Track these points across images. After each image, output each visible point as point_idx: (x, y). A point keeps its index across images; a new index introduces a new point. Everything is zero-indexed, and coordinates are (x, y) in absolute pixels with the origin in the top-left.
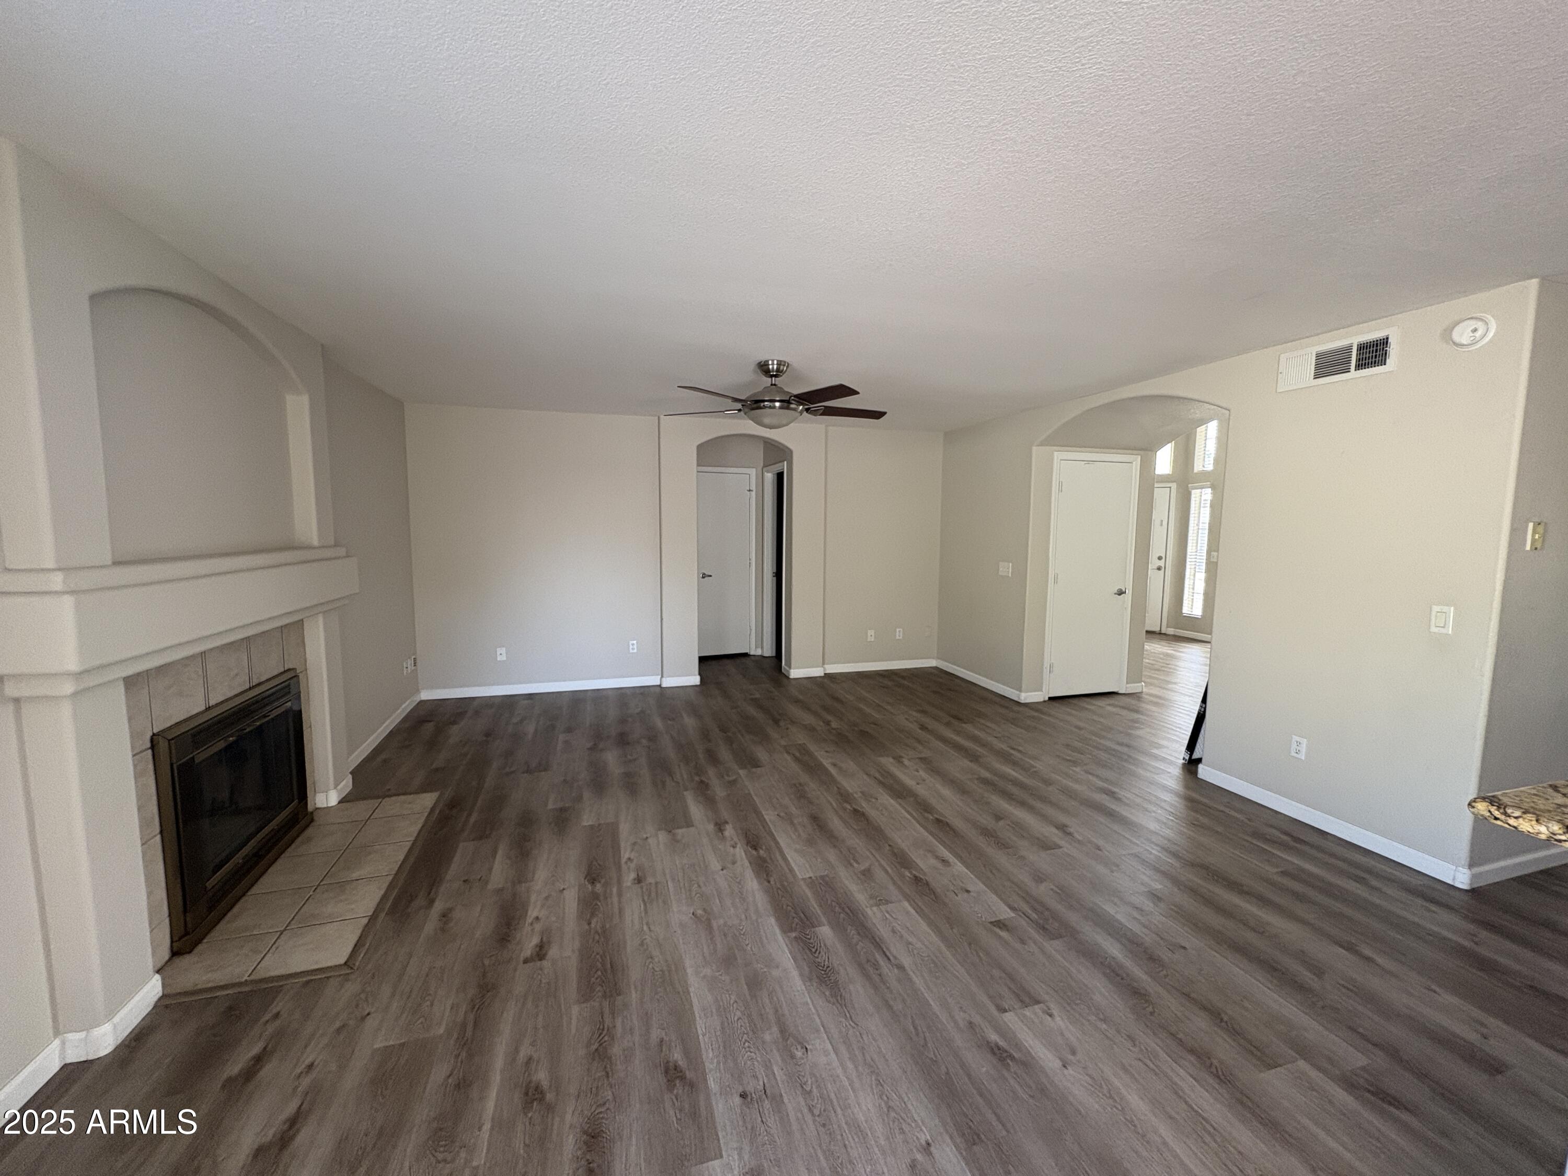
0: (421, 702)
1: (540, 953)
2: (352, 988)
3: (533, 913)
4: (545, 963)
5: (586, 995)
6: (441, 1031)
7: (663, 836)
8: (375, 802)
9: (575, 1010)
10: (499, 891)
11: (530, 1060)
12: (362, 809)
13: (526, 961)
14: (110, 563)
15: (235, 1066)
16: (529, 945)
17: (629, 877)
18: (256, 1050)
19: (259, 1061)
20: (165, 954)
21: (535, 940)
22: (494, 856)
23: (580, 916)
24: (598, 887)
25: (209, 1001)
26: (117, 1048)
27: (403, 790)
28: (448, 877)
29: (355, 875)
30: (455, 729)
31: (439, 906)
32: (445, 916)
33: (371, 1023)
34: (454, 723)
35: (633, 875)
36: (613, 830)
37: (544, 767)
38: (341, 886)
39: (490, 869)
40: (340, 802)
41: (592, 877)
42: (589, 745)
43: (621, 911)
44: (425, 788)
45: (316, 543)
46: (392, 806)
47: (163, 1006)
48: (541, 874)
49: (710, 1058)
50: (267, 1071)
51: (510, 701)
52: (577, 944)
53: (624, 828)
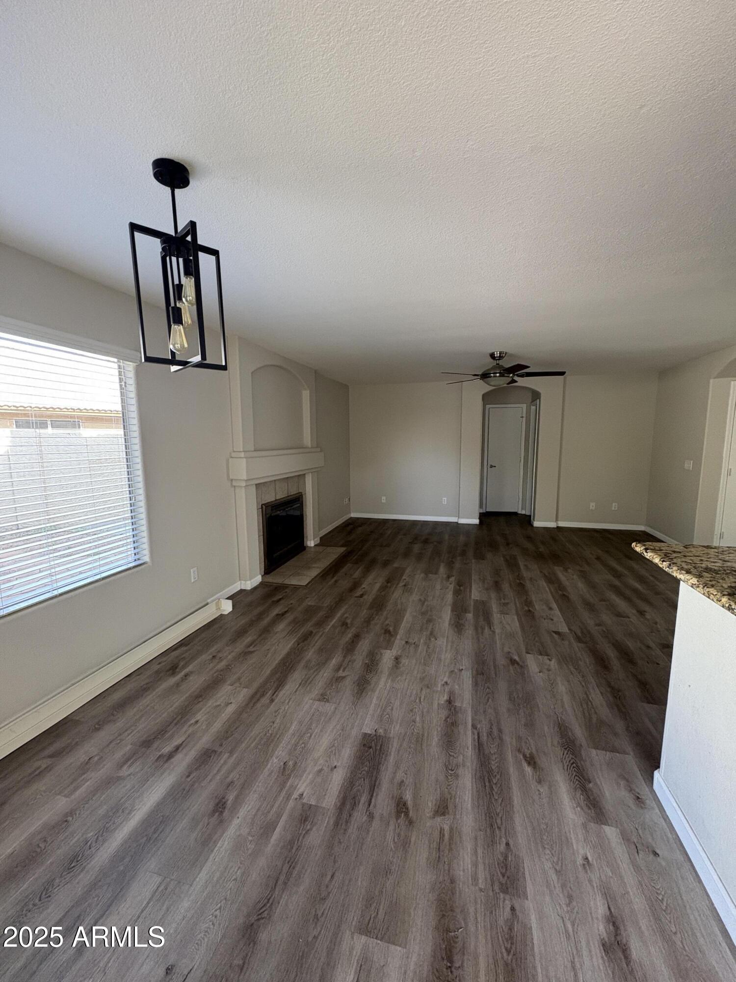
0: (351, 518)
1: (361, 596)
2: (305, 591)
3: (363, 586)
4: (361, 599)
5: (371, 607)
6: (326, 605)
7: (422, 575)
8: (325, 548)
9: (365, 611)
10: (355, 579)
11: (347, 617)
12: (321, 549)
13: (356, 597)
14: (253, 450)
15: (275, 599)
16: (358, 593)
17: (401, 584)
18: (281, 597)
19: (280, 599)
20: (263, 574)
21: (361, 593)
22: (357, 570)
23: (379, 590)
24: (389, 584)
25: (271, 585)
26: (251, 589)
27: (336, 545)
28: (341, 571)
29: (314, 566)
30: (360, 529)
31: (335, 578)
32: (336, 581)
33: (308, 599)
34: (361, 526)
35: (403, 584)
36: (404, 570)
37: (388, 545)
38: (309, 568)
39: (355, 573)
40: (315, 546)
41: (388, 581)
42: (410, 541)
43: (393, 592)
44: (342, 546)
45: (310, 446)
46: (329, 549)
47: (261, 584)
48: (370, 578)
49: (401, 632)
50: (282, 602)
51: (385, 522)
52: (374, 597)
53: (408, 571)
